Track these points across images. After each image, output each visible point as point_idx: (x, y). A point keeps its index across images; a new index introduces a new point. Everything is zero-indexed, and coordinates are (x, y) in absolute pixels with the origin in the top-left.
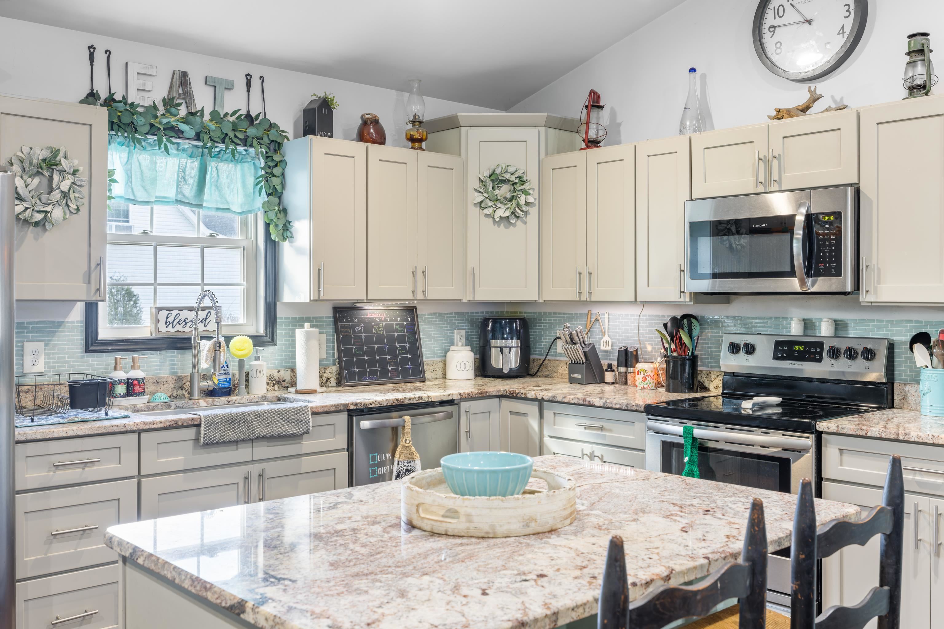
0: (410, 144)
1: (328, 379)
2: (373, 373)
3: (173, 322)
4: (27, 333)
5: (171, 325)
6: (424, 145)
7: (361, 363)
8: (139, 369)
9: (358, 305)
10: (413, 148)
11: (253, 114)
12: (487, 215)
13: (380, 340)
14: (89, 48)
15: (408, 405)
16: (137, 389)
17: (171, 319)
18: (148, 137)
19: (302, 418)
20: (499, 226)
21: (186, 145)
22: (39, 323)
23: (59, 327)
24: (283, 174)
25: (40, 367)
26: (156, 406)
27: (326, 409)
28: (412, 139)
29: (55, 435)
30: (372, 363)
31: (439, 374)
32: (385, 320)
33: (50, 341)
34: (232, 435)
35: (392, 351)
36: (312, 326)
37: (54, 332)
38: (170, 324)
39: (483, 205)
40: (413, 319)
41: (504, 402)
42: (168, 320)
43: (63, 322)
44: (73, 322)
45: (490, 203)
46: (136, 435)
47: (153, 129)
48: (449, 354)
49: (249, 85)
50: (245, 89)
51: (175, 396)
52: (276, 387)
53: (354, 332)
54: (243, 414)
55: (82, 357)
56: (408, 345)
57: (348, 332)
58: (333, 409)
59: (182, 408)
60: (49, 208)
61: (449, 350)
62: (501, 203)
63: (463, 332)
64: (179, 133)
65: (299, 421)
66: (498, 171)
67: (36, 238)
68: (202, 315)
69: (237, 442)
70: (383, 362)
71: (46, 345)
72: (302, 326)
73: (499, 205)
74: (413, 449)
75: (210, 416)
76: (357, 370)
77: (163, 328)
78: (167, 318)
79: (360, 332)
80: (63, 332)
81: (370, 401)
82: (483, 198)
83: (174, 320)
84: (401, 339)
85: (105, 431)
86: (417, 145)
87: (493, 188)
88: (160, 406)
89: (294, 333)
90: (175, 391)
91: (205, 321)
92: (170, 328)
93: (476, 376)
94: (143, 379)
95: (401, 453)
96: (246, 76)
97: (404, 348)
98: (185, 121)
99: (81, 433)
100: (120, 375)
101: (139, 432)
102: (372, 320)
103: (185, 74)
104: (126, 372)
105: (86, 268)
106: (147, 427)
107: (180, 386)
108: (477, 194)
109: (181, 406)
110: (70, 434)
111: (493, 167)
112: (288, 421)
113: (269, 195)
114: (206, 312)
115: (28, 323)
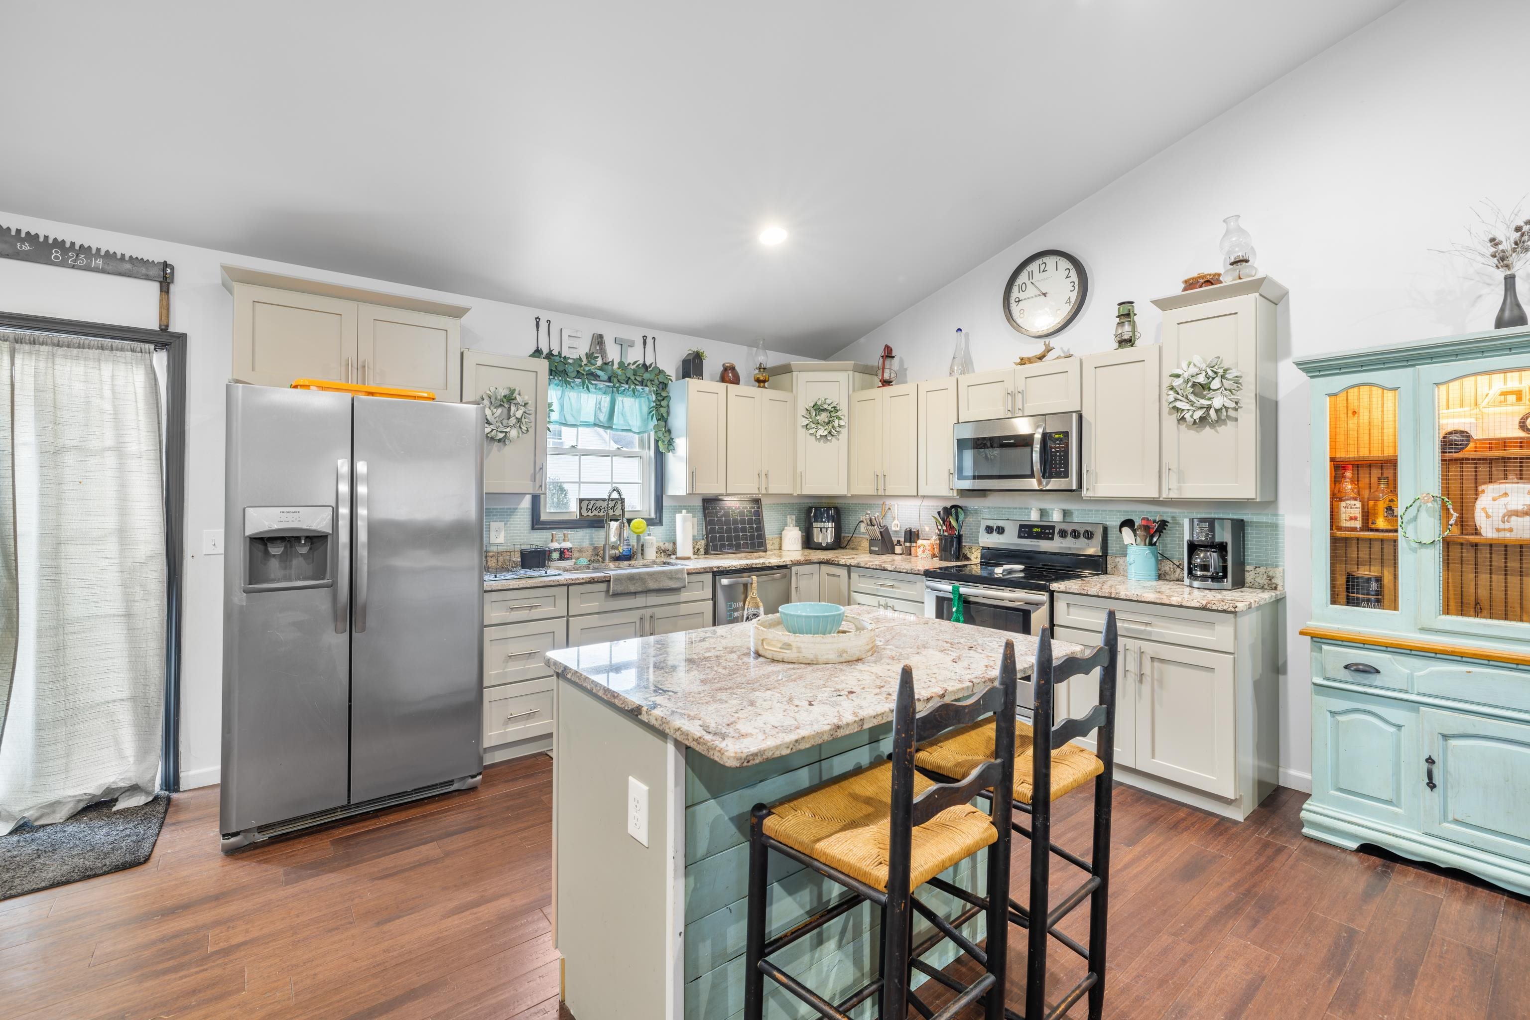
0: (757, 384)
1: (698, 550)
2: (730, 546)
3: (591, 509)
4: (493, 515)
5: (590, 511)
6: (766, 384)
7: (721, 539)
8: (568, 541)
9: (720, 497)
10: (759, 387)
11: (648, 364)
12: (811, 434)
13: (735, 522)
14: (536, 319)
15: (754, 568)
16: (567, 555)
17: (590, 507)
18: (576, 380)
19: (681, 577)
20: (819, 442)
21: (601, 385)
22: (500, 509)
23: (514, 512)
24: (668, 406)
25: (501, 539)
26: (580, 567)
27: (697, 571)
28: (758, 381)
29: (511, 587)
30: (729, 538)
31: (777, 546)
32: (739, 508)
33: (507, 521)
34: (632, 588)
35: (744, 530)
36: (688, 512)
37: (511, 515)
39: (808, 427)
40: (758, 508)
41: (823, 567)
42: (588, 508)
43: (517, 508)
44: (523, 509)
45: (814, 426)
46: (566, 588)
47: (579, 374)
48: (784, 533)
49: (645, 343)
50: (642, 346)
51: (593, 560)
52: (662, 555)
53: (717, 517)
54: (640, 574)
55: (530, 533)
56: (755, 526)
57: (712, 516)
58: (702, 570)
59: (598, 569)
60: (508, 430)
61: (783, 529)
62: (821, 425)
63: (794, 517)
64: (597, 377)
65: (679, 579)
66: (819, 403)
67: (499, 451)
68: (611, 504)
69: (635, 594)
70: (737, 538)
71: (505, 524)
72: (681, 512)
73: (820, 427)
74: (758, 599)
75: (617, 575)
76: (719, 543)
77: (585, 513)
78: (588, 506)
79: (721, 516)
80: (517, 515)
81: (728, 565)
82: (807, 422)
83: (593, 507)
84: (750, 521)
85: (545, 584)
86: (762, 384)
87: (816, 415)
88: (582, 567)
89: (675, 517)
90: (593, 557)
91: (614, 508)
92: (589, 513)
93: (803, 548)
94: (571, 548)
95: (749, 602)
96: (643, 337)
97: (752, 528)
98: (601, 369)
99: (528, 586)
100: (555, 545)
101: (568, 585)
102: (730, 508)
103: (601, 336)
104: (559, 544)
105: (532, 471)
106: (573, 582)
107: (596, 553)
108: (804, 419)
109: (597, 567)
110: (521, 586)
111: (815, 400)
112: (671, 579)
113: (658, 420)
114: (614, 502)
115: (494, 509)
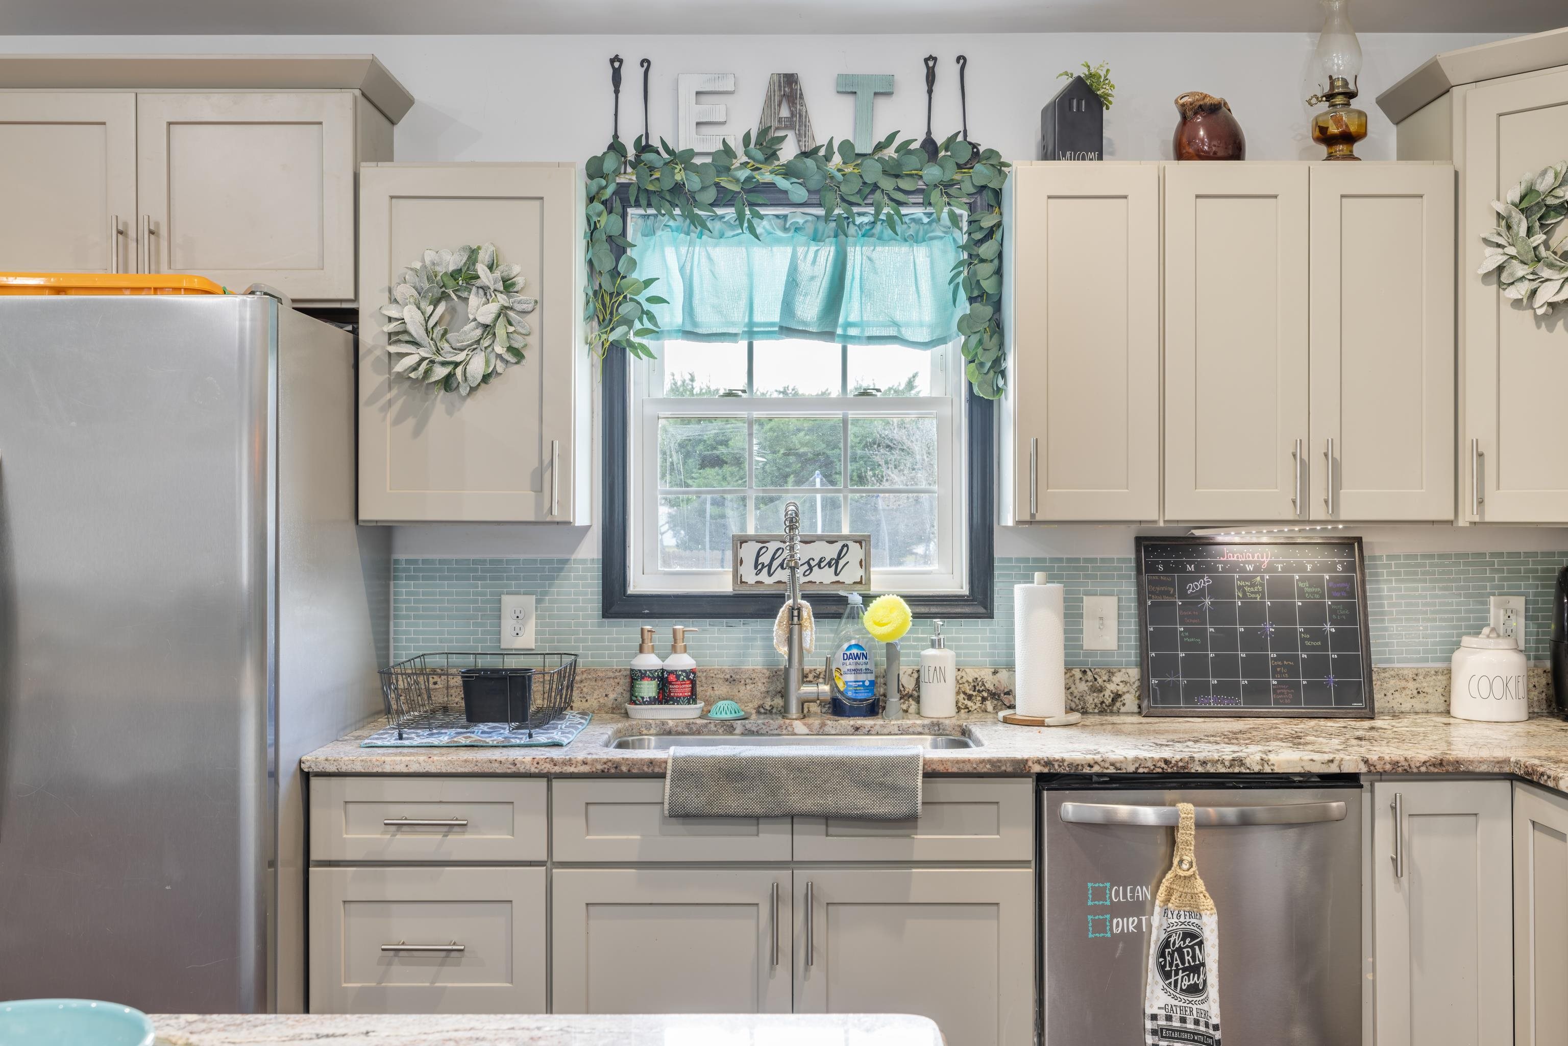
0: (1323, 149)
1: (1117, 696)
2: (1227, 691)
3: (770, 565)
4: (508, 578)
5: (766, 570)
6: (1358, 148)
7: (1195, 666)
8: (685, 651)
9: (1198, 533)
10: (1330, 157)
11: (940, 138)
12: (1517, 303)
13: (1253, 612)
14: (612, 61)
16: (681, 689)
17: (765, 559)
18: (720, 211)
19: (901, 782)
20: (1551, 329)
21: (797, 216)
22: (526, 561)
23: (561, 570)
24: (1000, 256)
25: (528, 639)
26: (706, 725)
28: (1325, 137)
30: (1225, 666)
31: (1436, 701)
32: (1271, 568)
33: (545, 593)
35: (1285, 640)
37: (552, 578)
38: (763, 567)
39: (1505, 278)
40: (1351, 567)
41: (1522, 793)
42: (761, 560)
43: (566, 561)
44: (584, 561)
45: (1521, 270)
46: (543, 783)
47: (724, 198)
48: (1457, 656)
49: (931, 78)
50: (925, 88)
51: (768, 708)
53: (1183, 594)
55: (600, 625)
56: (1330, 628)
57: (1167, 594)
58: (987, 768)
60: (460, 357)
61: (1458, 645)
62: (1551, 266)
63: (1518, 603)
64: (779, 198)
65: (895, 788)
66: (1543, 186)
67: (450, 412)
68: (831, 552)
69: (754, 819)
70: (1256, 667)
71: (538, 601)
73: (1546, 273)
74: (1200, 885)
75: (686, 760)
76: (1183, 681)
77: (749, 576)
78: (758, 556)
79: (1201, 593)
80: (567, 578)
82: (1501, 259)
83: (773, 559)
84: (1313, 614)
85: (476, 769)
86: (1341, 148)
87: (1530, 232)
88: (712, 726)
89: (1012, 592)
90: (769, 699)
91: (837, 563)
92: (764, 577)
93: (1532, 716)
95: (1170, 892)
96: (926, 60)
97: (1319, 635)
98: (788, 171)
100: (649, 661)
101: (549, 777)
102: (1234, 567)
103: (790, 80)
105: (536, 464)
107: (779, 689)
108: (1489, 251)
109: (754, 729)
111: (1528, 176)
112: (866, 785)
113: (971, 300)
114: (838, 546)
115: (508, 562)
